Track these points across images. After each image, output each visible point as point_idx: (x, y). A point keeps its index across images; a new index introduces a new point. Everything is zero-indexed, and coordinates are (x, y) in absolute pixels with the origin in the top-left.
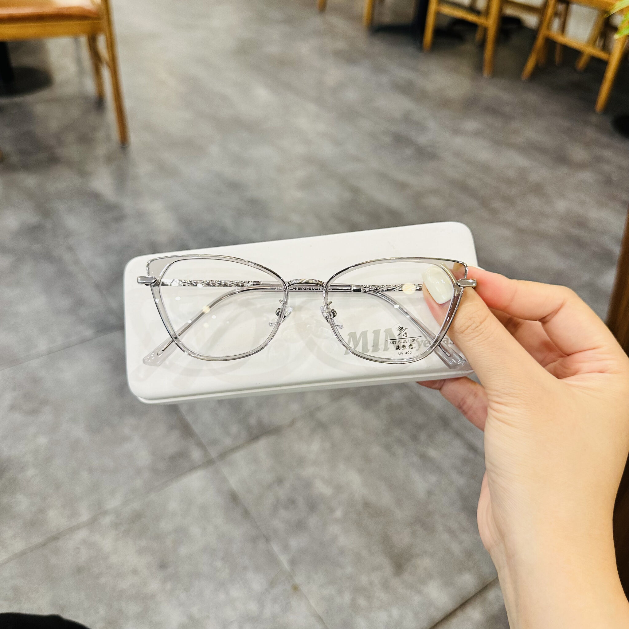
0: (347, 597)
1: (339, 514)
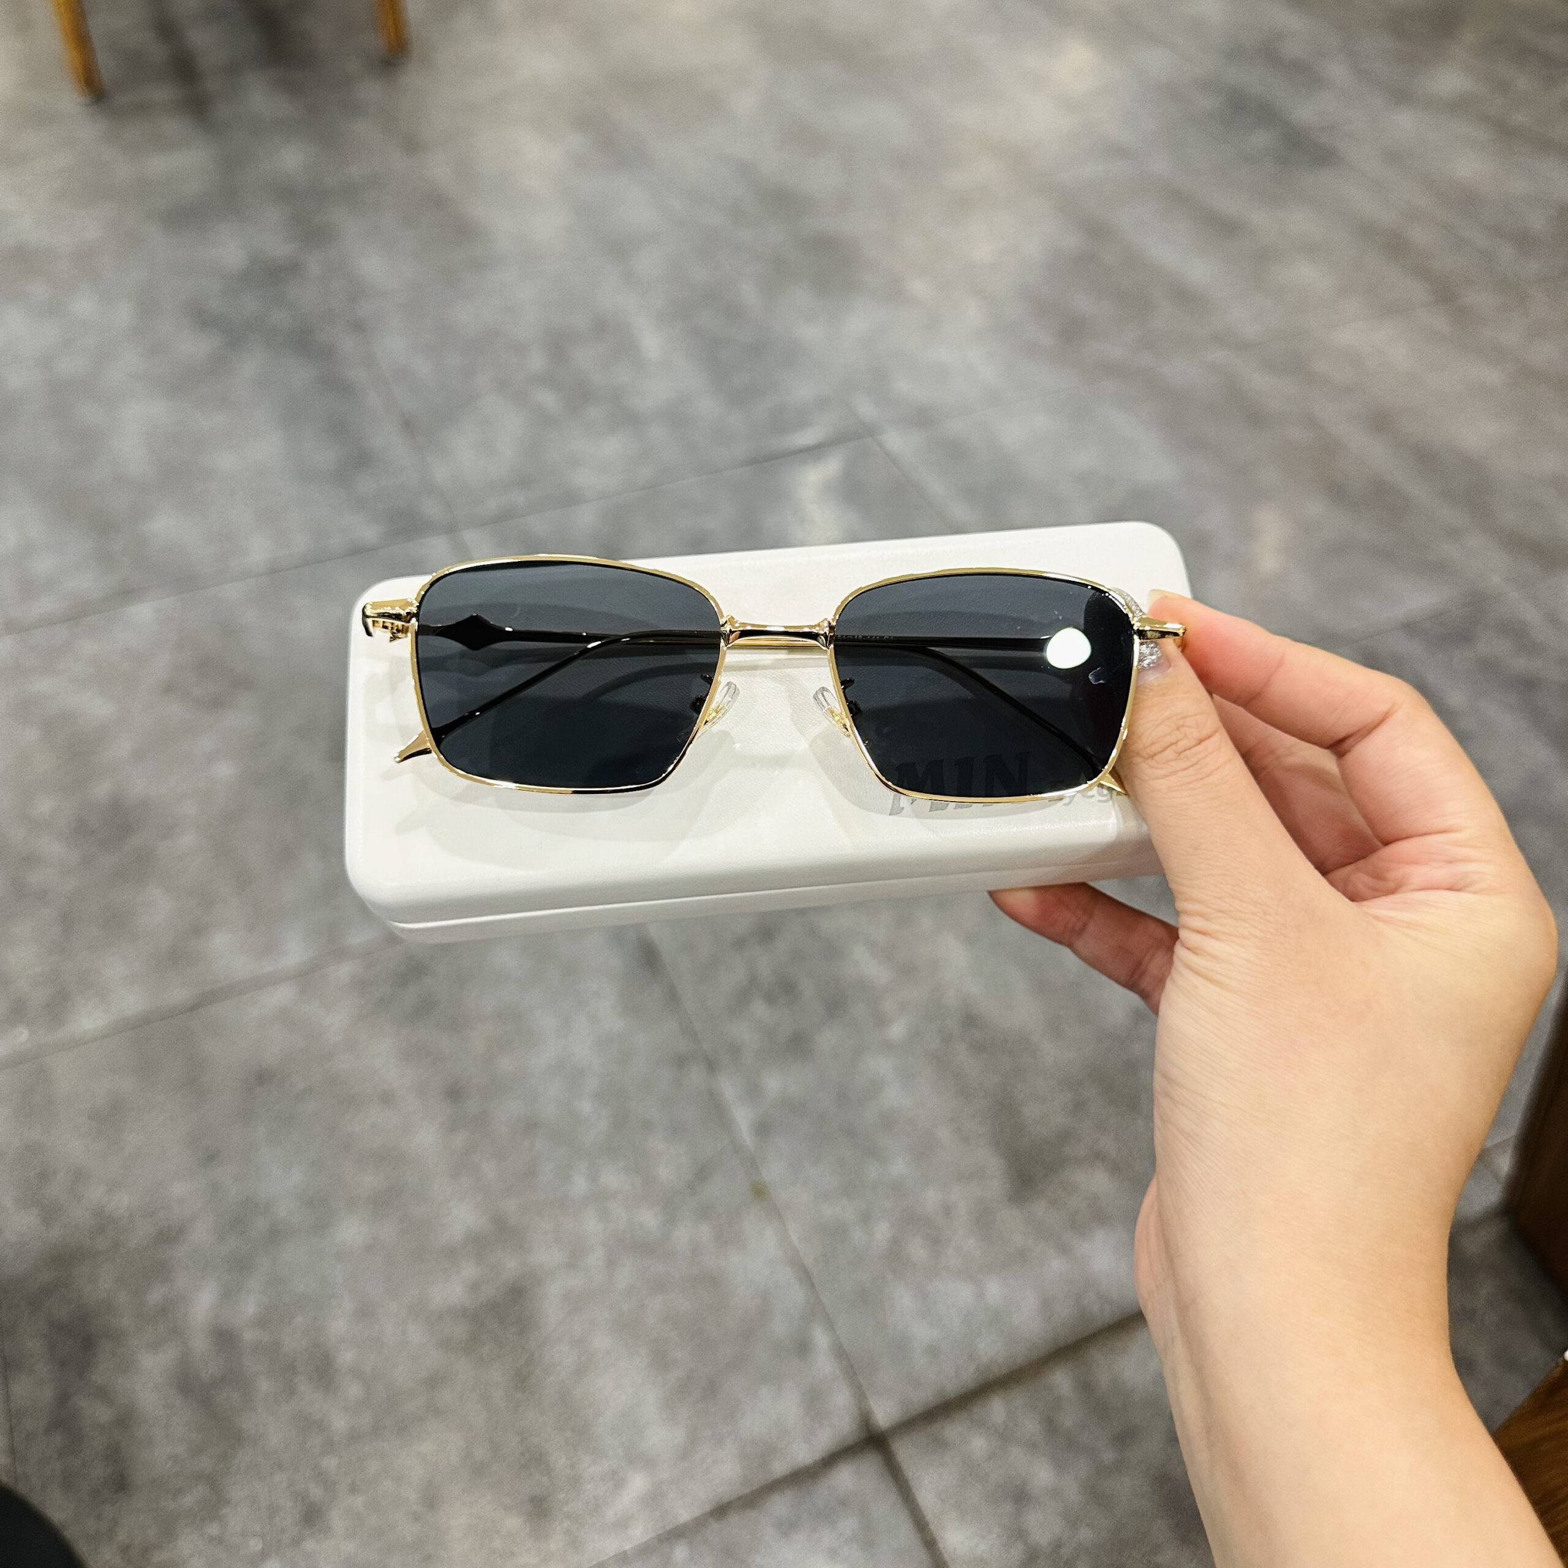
0: (882, 1231)
1: (897, 1031)
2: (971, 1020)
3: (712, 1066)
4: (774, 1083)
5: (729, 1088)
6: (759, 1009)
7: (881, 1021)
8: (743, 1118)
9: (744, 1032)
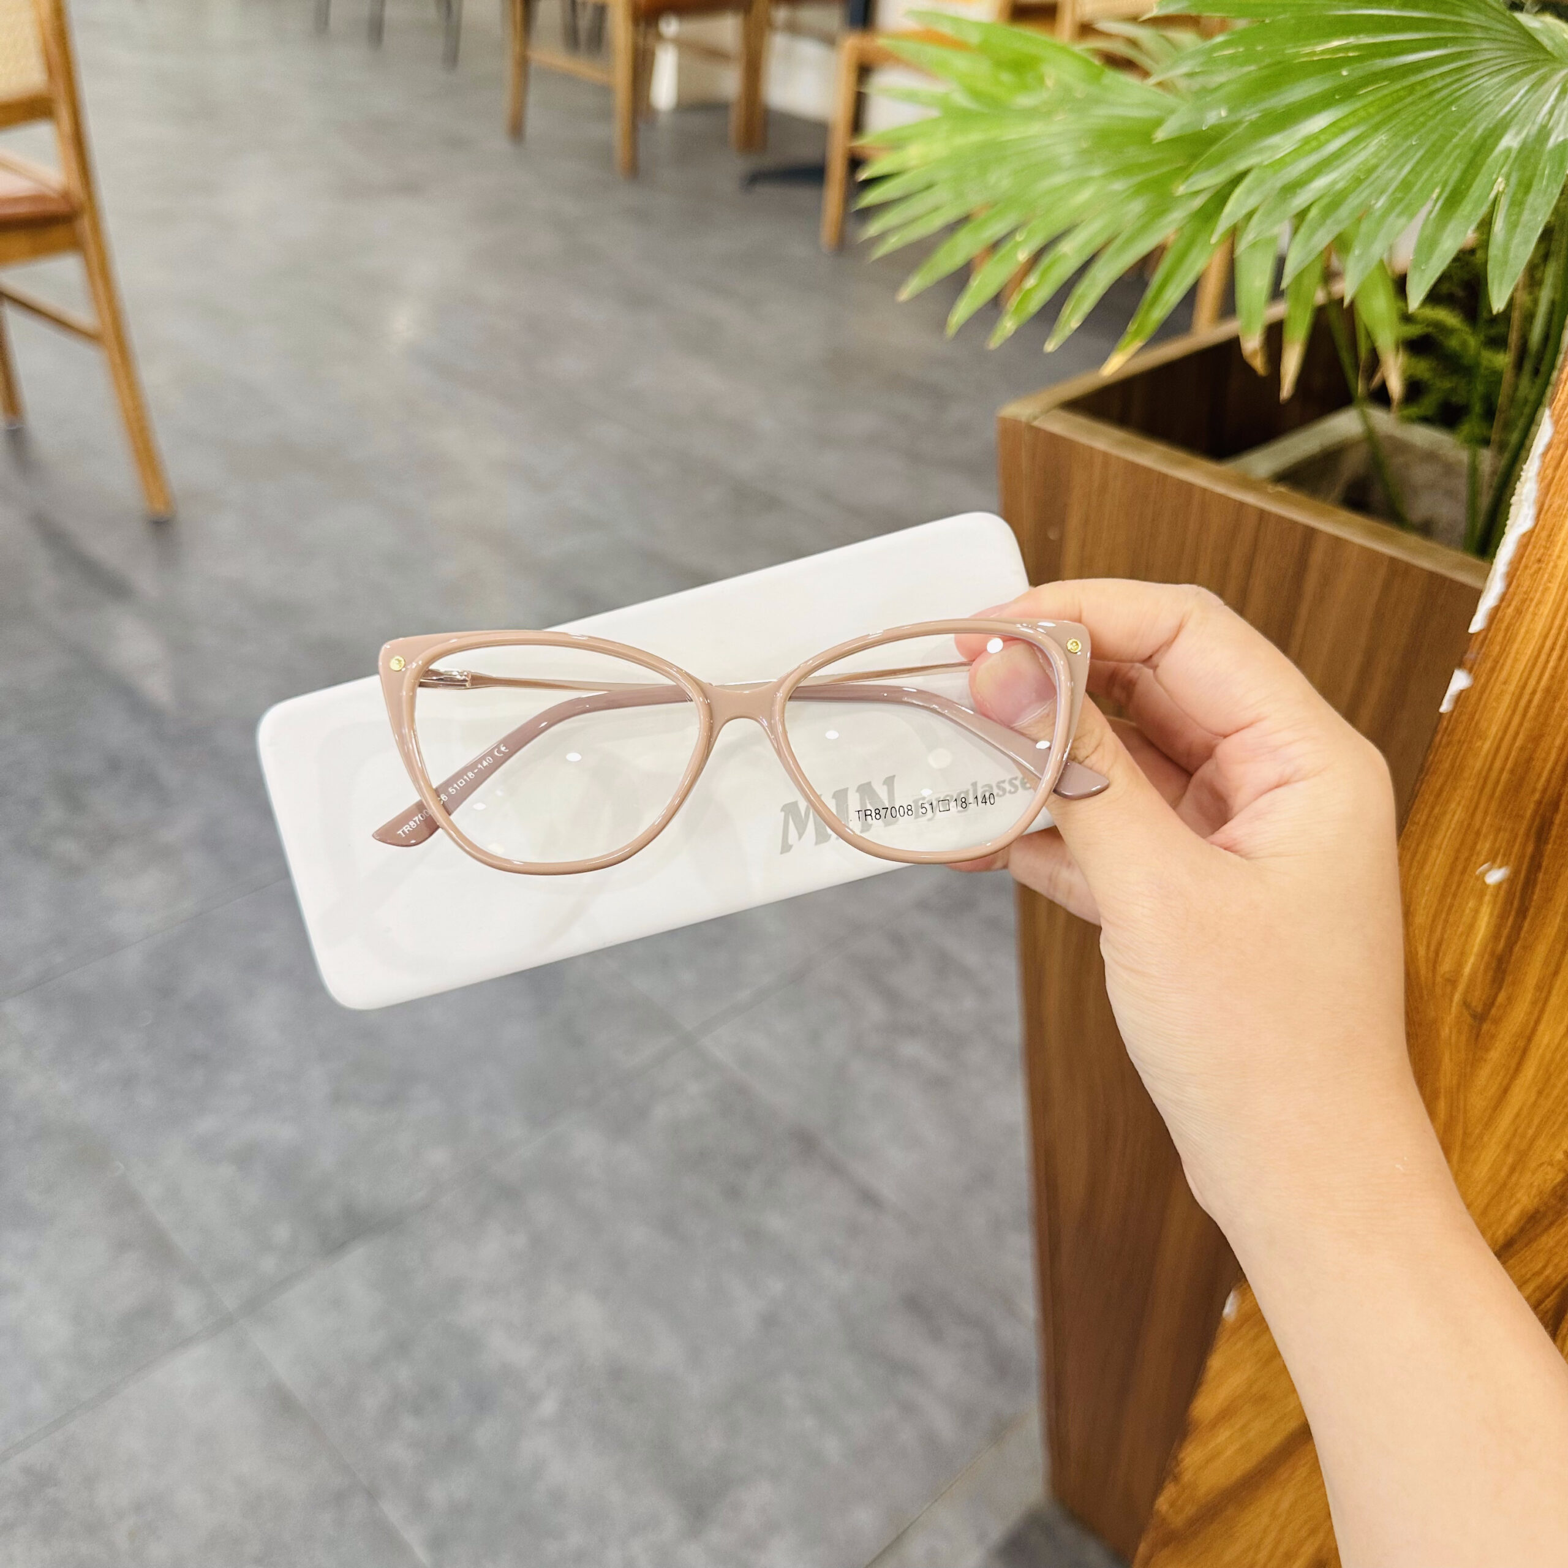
1: (548, 1407)
2: (617, 1373)
3: (372, 1495)
4: (438, 1494)
5: (393, 1511)
6: (409, 1424)
7: (534, 1399)
8: (413, 1537)
9: (398, 1452)
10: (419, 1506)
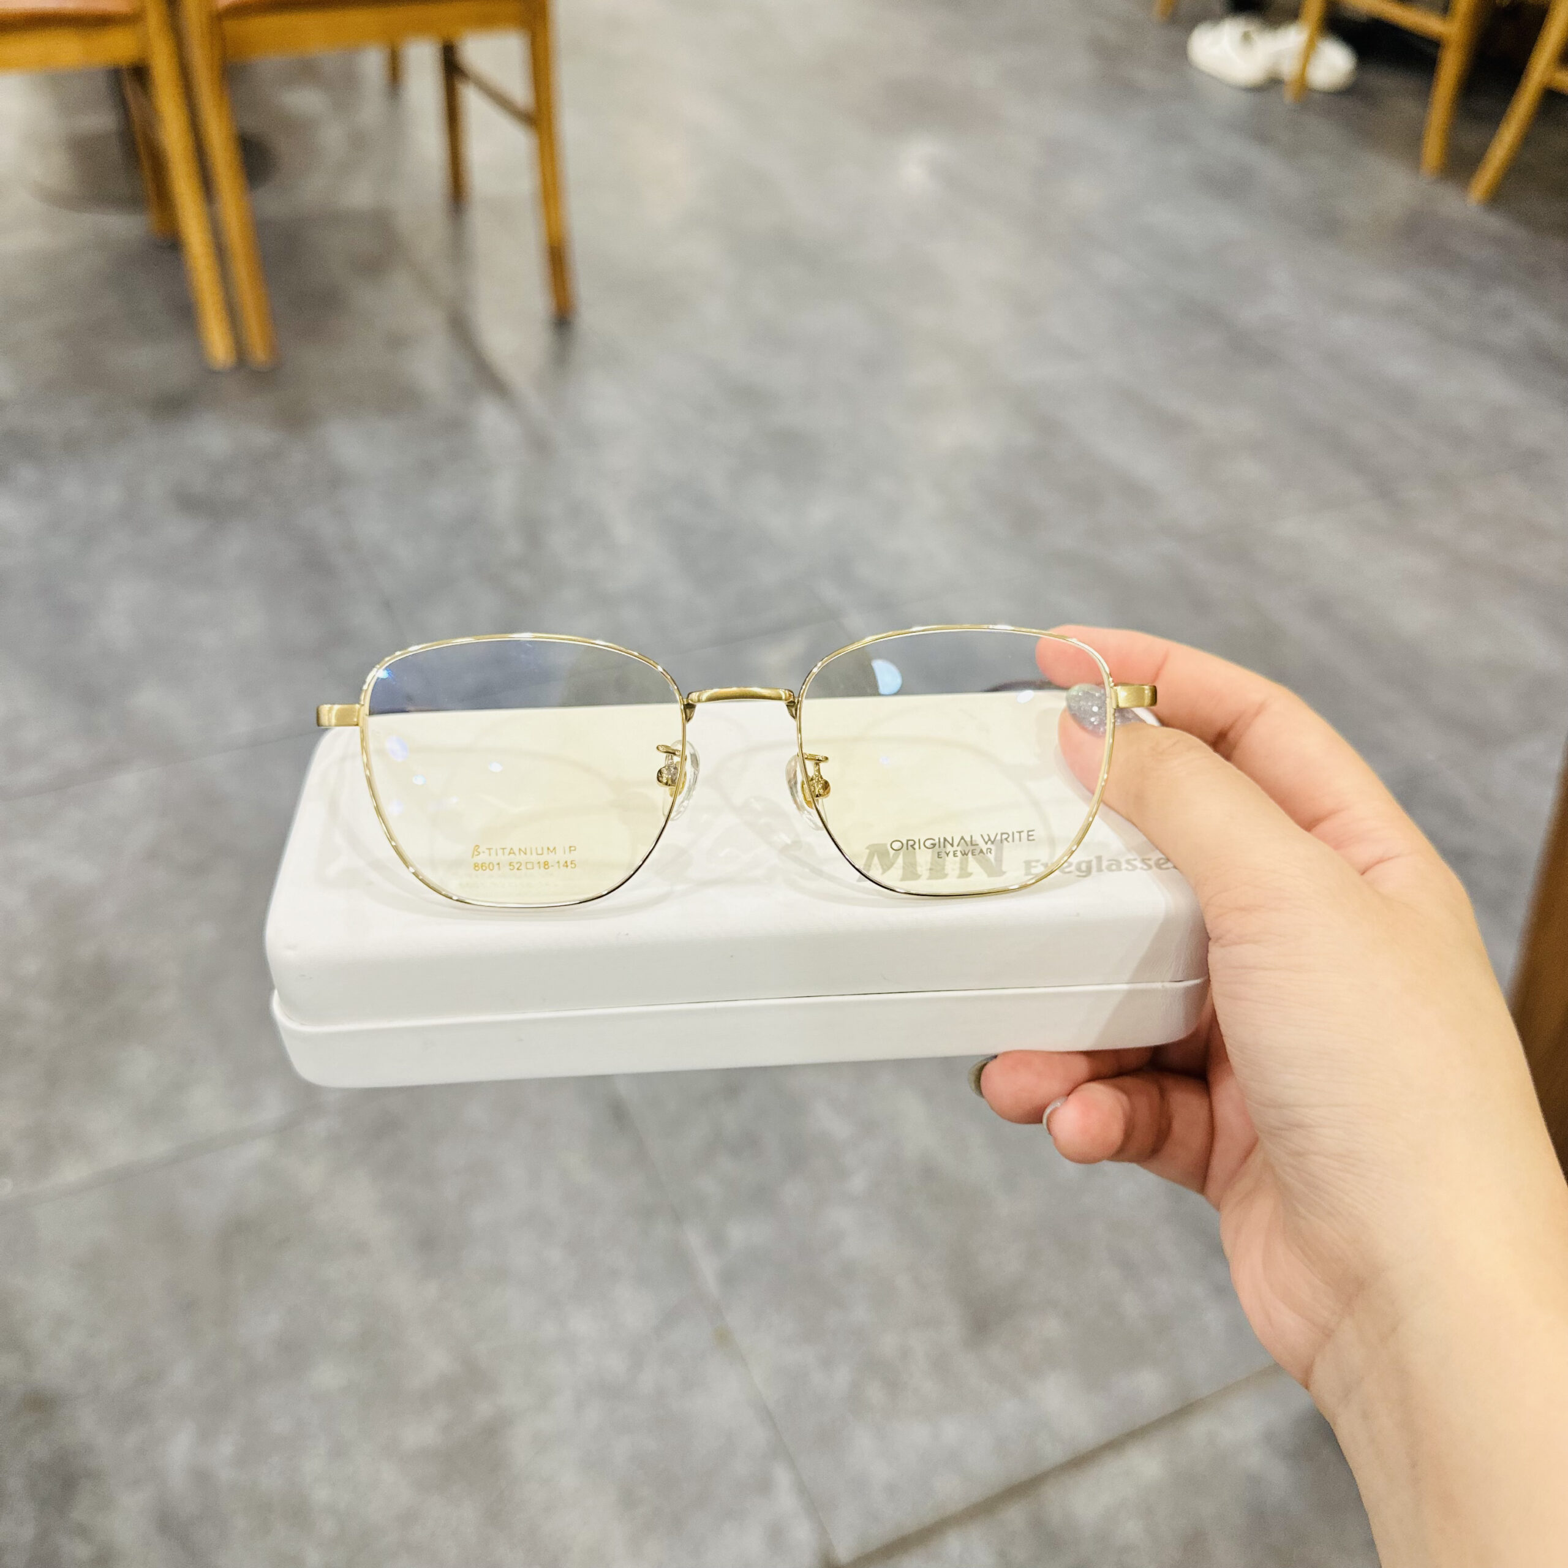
0: (842, 1377)
1: (857, 1184)
2: (929, 1173)
3: (678, 1217)
4: (738, 1234)
5: (694, 1239)
6: (725, 1163)
7: (842, 1174)
8: (708, 1268)
9: (709, 1186)
10: (717, 1242)
